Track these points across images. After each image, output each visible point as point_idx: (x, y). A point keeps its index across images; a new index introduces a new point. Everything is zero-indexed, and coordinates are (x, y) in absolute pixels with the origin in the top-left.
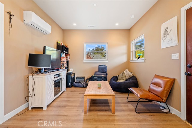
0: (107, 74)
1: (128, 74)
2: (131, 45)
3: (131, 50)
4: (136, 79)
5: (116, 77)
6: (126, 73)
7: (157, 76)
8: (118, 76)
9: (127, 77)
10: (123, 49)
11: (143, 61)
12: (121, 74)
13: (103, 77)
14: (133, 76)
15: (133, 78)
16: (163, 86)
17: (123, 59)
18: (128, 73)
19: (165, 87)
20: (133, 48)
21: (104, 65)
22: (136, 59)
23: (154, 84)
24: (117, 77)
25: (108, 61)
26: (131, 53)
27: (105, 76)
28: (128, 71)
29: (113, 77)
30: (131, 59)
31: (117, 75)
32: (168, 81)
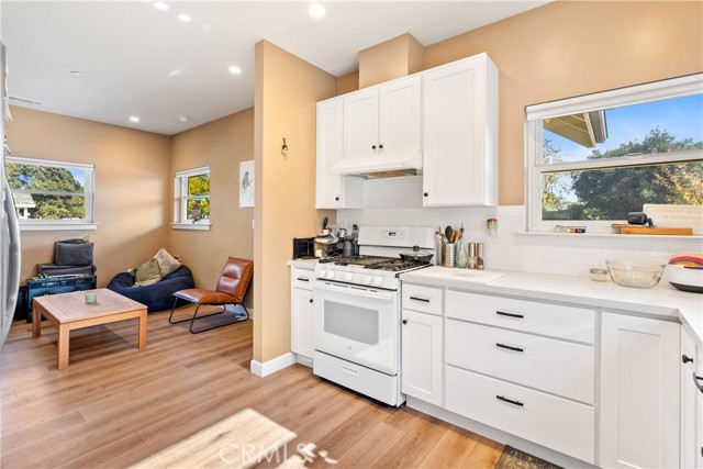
0: (93, 270)
1: (167, 262)
2: (176, 181)
3: (176, 195)
4: (189, 274)
5: (128, 275)
6: (160, 260)
7: (232, 260)
8: (135, 271)
9: (166, 270)
10: (152, 189)
11: (207, 228)
12: (145, 265)
13: (80, 279)
14: (182, 267)
15: (182, 272)
16: (239, 276)
17: (152, 219)
18: (166, 260)
19: (242, 277)
20: (181, 190)
21: (82, 241)
22: (190, 222)
23: (225, 275)
24: (133, 274)
25: (95, 227)
26: (176, 204)
27: (87, 275)
28: (165, 253)
29: (117, 277)
30: (176, 219)
31: (129, 271)
32: (247, 266)
